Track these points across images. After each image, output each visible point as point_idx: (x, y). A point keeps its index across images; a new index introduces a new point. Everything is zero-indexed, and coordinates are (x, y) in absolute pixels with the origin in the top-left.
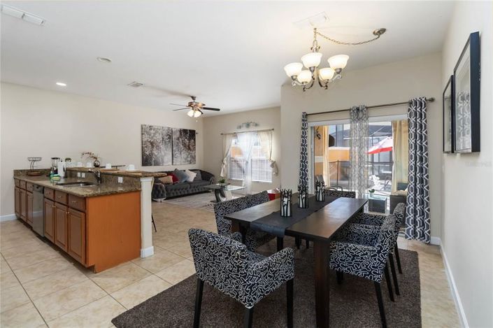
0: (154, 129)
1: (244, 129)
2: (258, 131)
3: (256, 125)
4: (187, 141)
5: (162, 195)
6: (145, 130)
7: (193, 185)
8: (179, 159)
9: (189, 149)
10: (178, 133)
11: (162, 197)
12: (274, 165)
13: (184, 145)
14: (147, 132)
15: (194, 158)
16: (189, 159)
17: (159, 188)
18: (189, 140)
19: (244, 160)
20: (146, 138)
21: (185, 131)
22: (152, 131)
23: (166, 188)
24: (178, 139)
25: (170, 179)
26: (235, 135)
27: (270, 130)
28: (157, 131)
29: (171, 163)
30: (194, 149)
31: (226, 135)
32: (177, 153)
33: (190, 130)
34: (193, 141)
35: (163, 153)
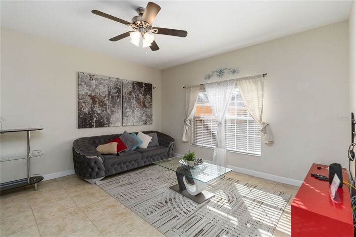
0: (97, 79)
1: (215, 79)
2: (238, 80)
3: (234, 72)
4: (141, 96)
5: (97, 174)
6: (83, 79)
7: (145, 154)
8: (131, 119)
9: (144, 106)
10: (130, 87)
11: (98, 176)
12: (266, 129)
13: (138, 101)
14: (85, 83)
15: (150, 117)
16: (144, 118)
17: (93, 164)
18: (145, 95)
19: (214, 121)
20: (85, 90)
21: (139, 84)
22: (94, 82)
23: (104, 162)
24: (130, 94)
25: (113, 147)
26: (202, 87)
27: (259, 76)
28: (100, 81)
29: (120, 124)
30: (151, 106)
31: (189, 88)
32: (129, 112)
33: (145, 84)
34: (149, 96)
35: (109, 111)
